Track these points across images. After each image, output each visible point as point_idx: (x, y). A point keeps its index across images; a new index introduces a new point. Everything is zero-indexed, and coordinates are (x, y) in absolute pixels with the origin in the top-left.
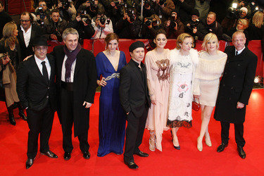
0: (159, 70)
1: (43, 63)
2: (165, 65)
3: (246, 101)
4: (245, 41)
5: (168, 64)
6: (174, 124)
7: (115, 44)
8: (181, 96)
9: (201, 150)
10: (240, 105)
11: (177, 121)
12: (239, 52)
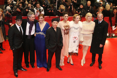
0: (65, 30)
1: (20, 27)
2: (68, 28)
3: (104, 44)
4: (103, 17)
5: (69, 27)
6: (71, 54)
7: (42, 18)
8: (74, 42)
9: (83, 65)
10: (101, 46)
11: (72, 53)
12: (100, 22)
